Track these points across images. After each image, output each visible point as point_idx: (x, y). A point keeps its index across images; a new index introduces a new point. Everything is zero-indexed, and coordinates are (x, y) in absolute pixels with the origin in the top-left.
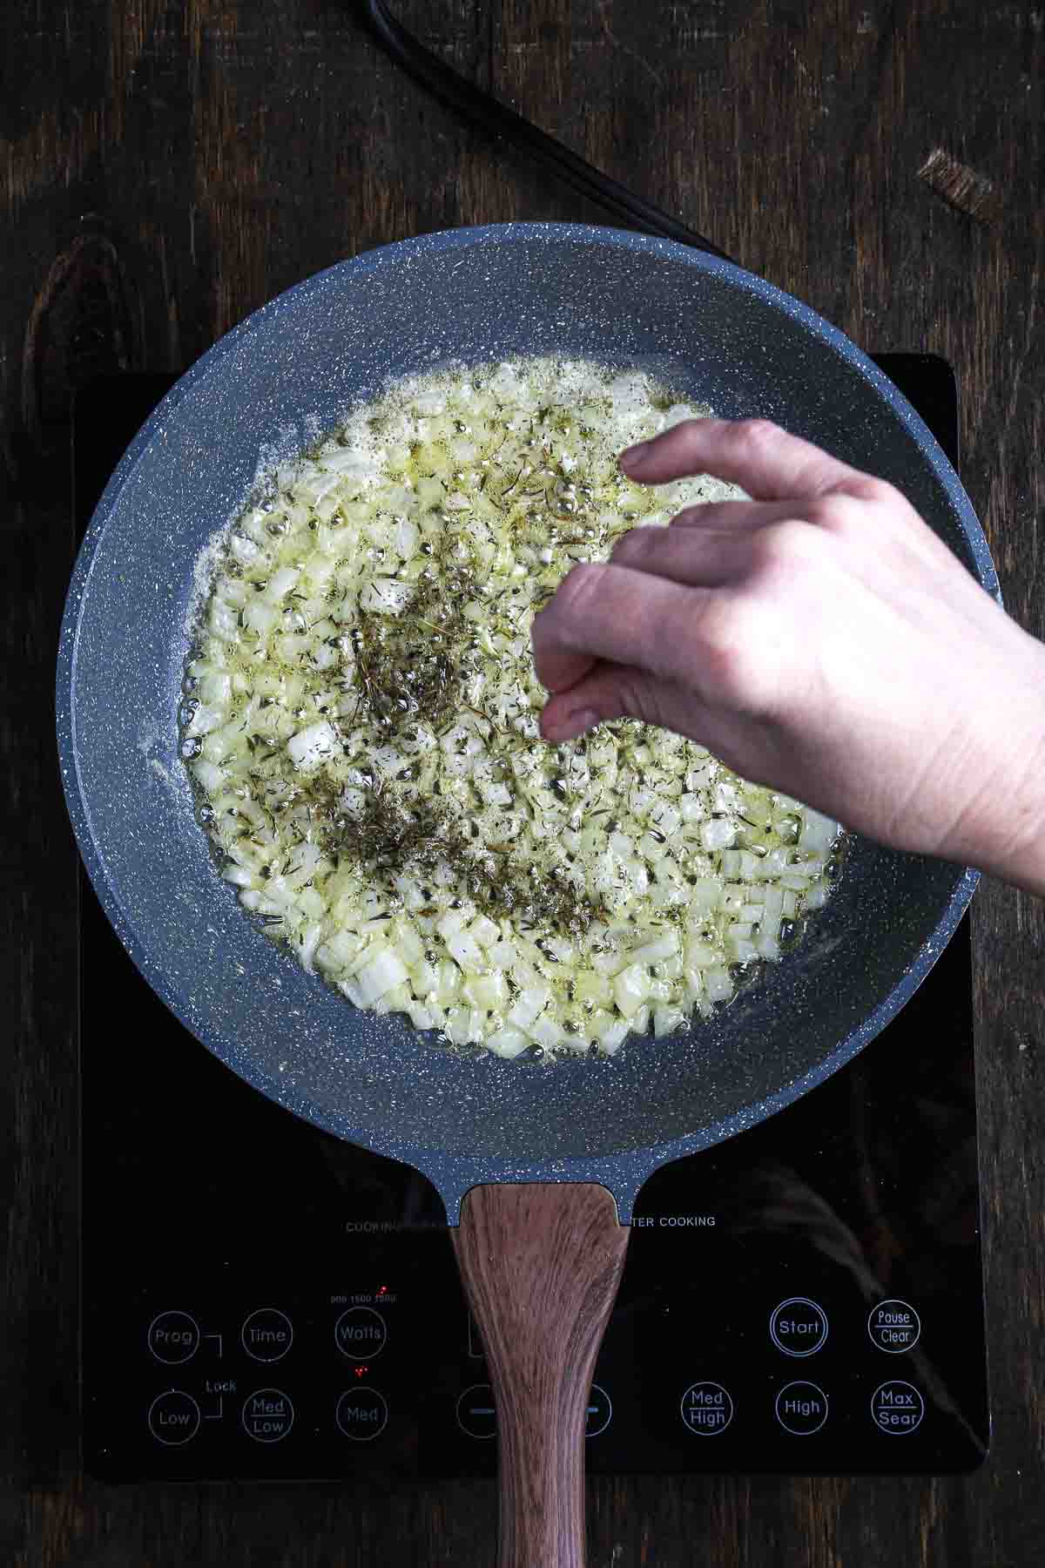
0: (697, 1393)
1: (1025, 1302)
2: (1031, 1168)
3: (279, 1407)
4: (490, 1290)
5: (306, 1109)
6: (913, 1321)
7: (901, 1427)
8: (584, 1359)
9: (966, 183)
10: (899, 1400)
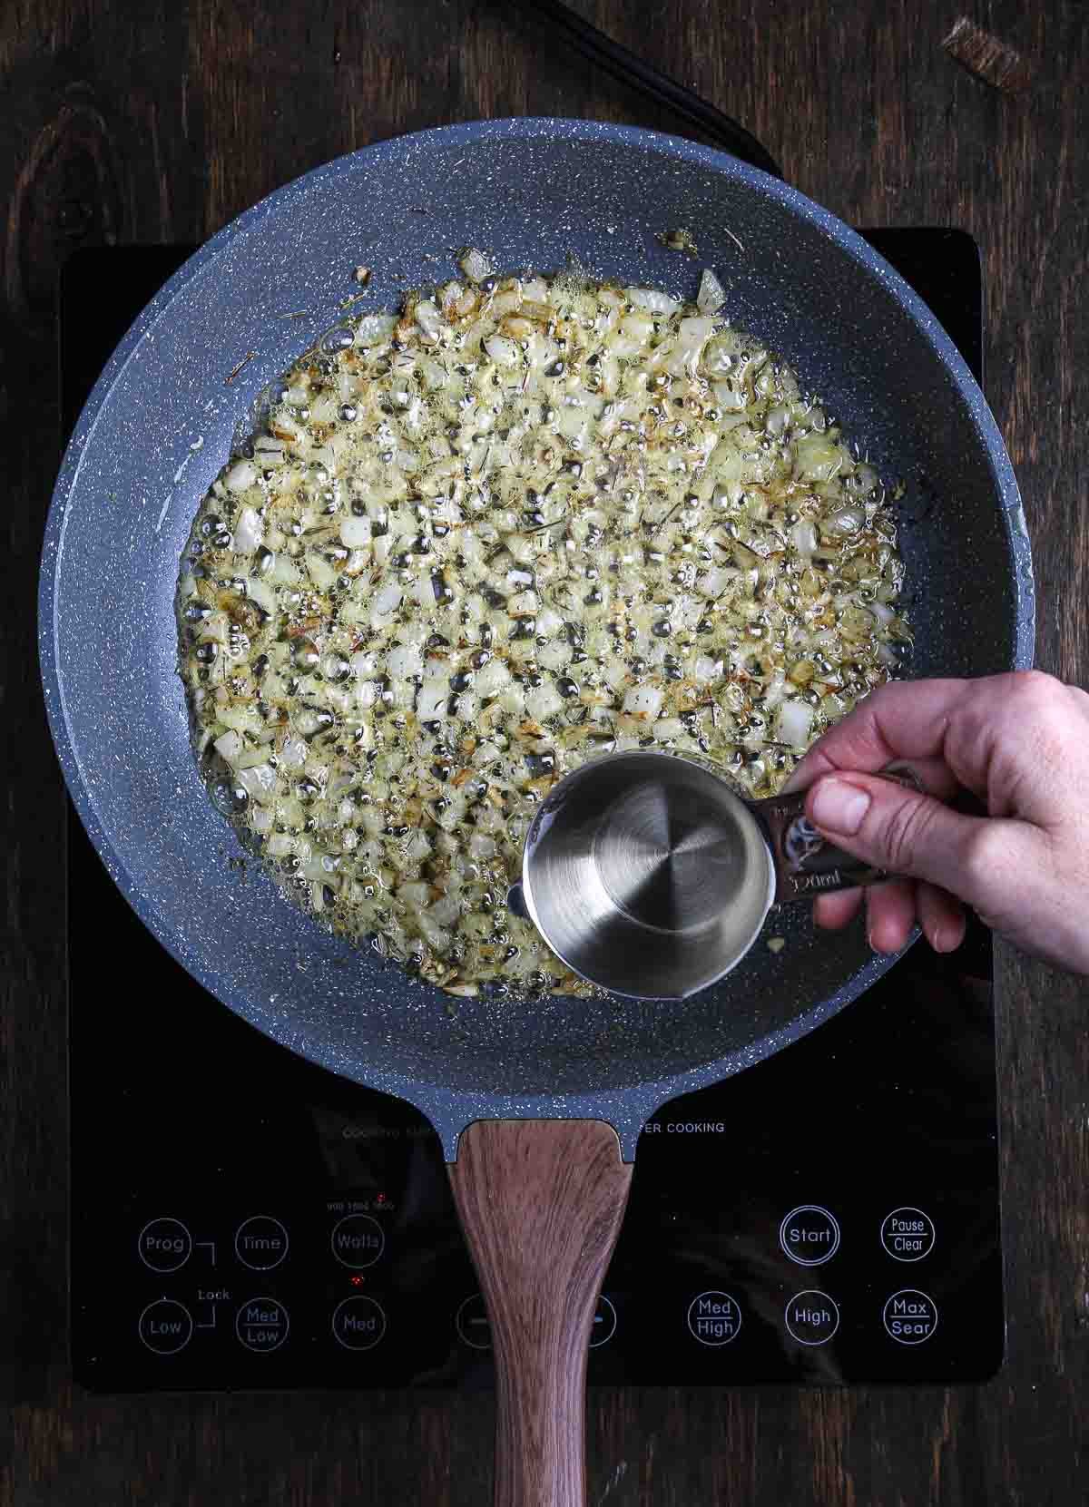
0: (705, 1302)
1: (1043, 1214)
2: (1050, 1077)
3: (274, 1317)
4: (488, 1227)
5: (298, 1043)
6: (927, 1228)
7: (913, 1337)
8: (585, 1299)
9: (992, 52)
10: (912, 1309)
